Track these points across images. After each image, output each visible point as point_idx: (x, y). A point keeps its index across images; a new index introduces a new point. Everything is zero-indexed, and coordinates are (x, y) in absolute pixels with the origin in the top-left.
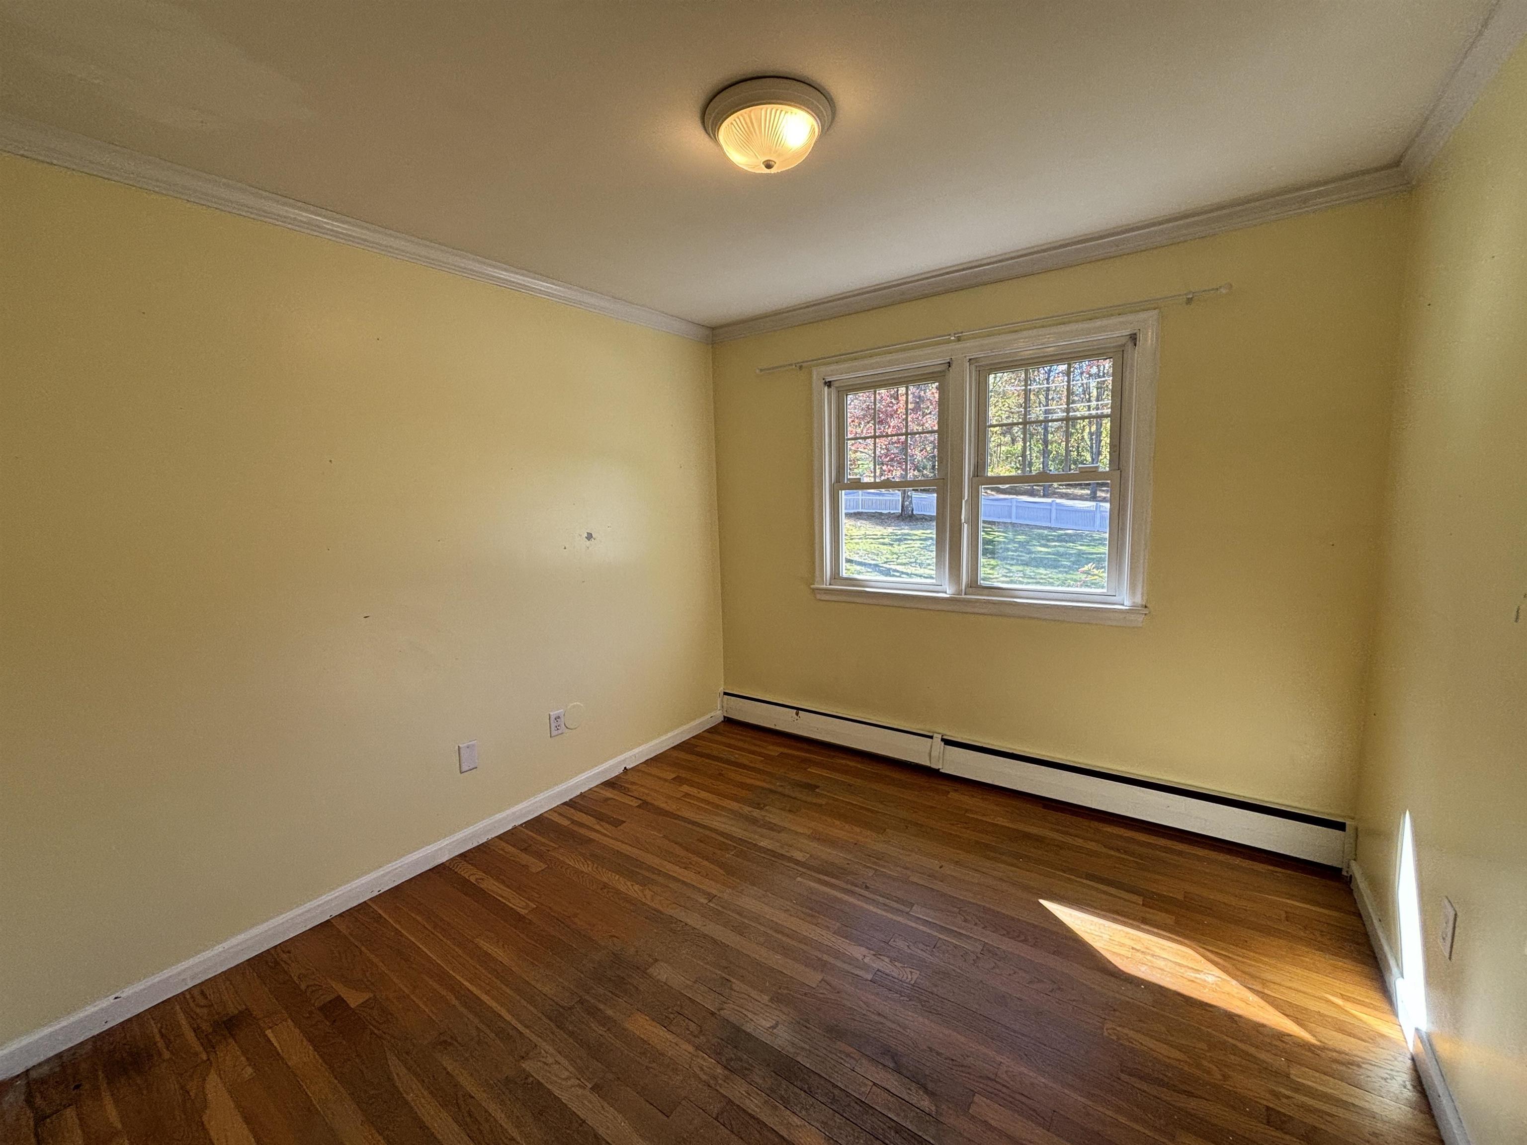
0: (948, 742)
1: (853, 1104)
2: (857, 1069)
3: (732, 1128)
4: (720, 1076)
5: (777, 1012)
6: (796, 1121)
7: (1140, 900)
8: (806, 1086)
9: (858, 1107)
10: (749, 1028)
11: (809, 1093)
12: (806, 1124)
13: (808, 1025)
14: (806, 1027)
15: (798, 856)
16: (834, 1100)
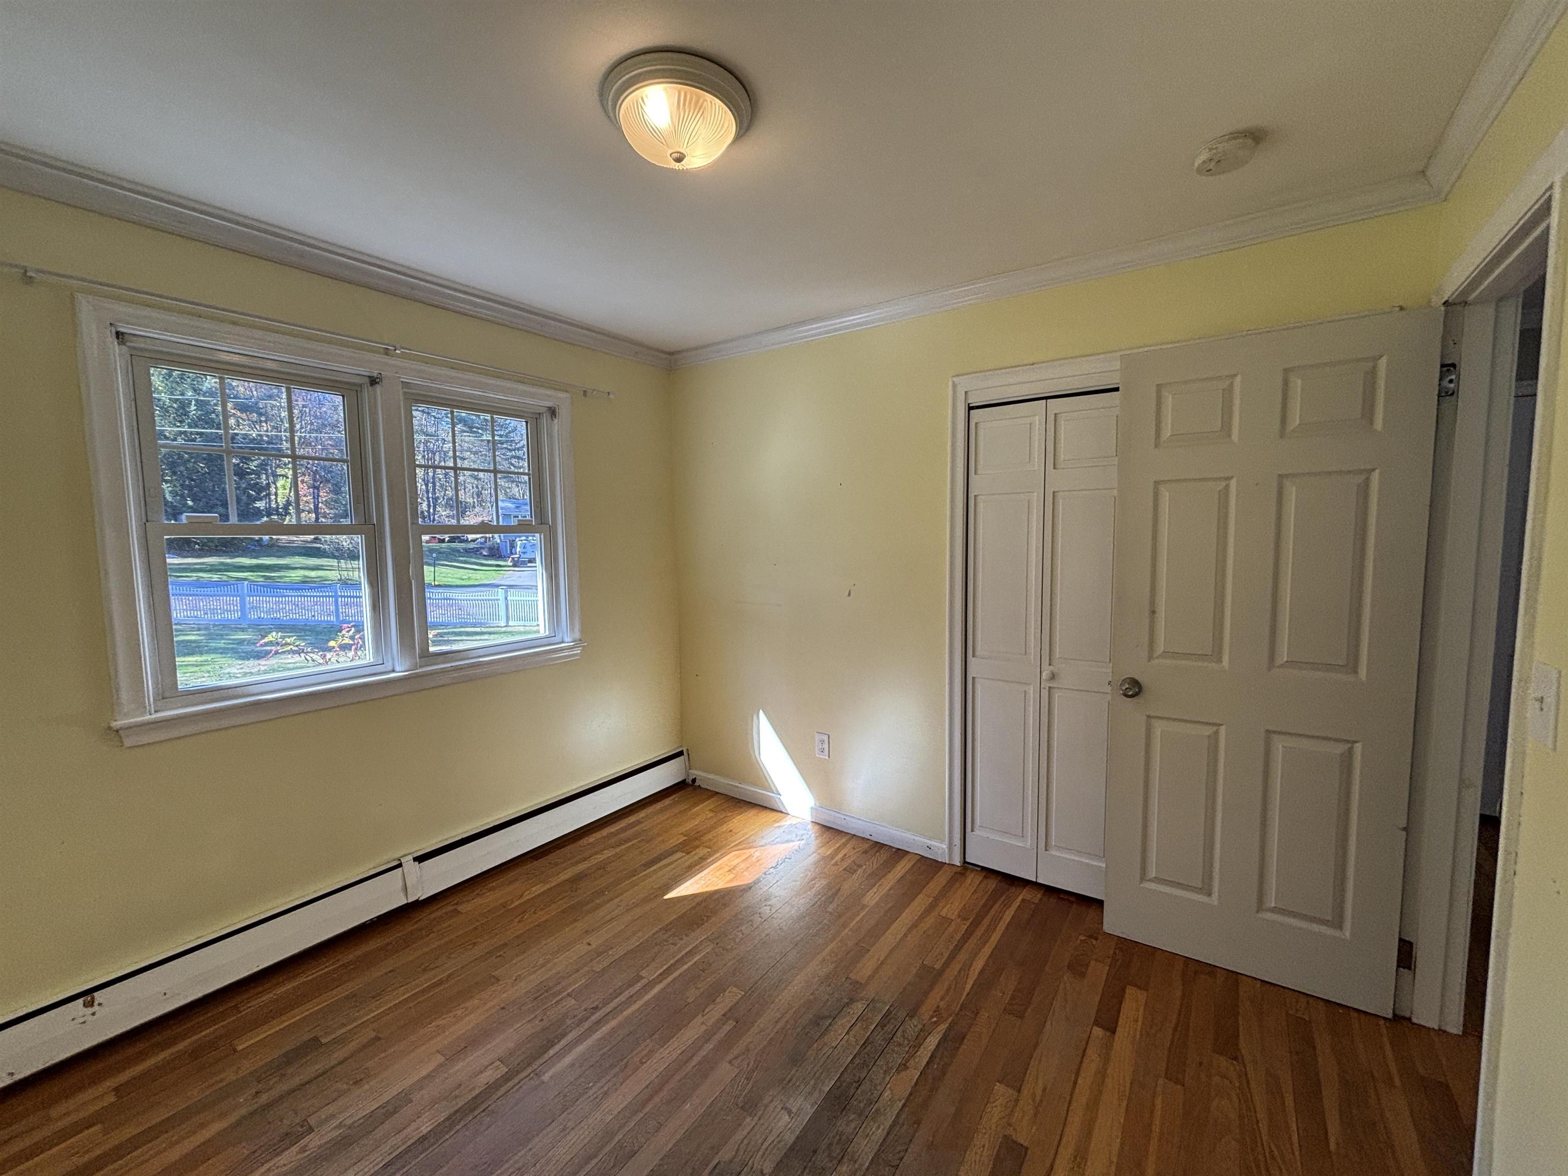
0: (420, 859)
1: (866, 1051)
2: (834, 1044)
3: (903, 1151)
4: (850, 1167)
5: (771, 1108)
6: (887, 1094)
7: (679, 855)
8: (854, 1084)
9: (869, 1048)
10: (790, 1138)
11: (860, 1083)
12: (889, 1086)
13: (787, 1080)
14: (789, 1082)
15: (489, 1076)
16: (865, 1064)
